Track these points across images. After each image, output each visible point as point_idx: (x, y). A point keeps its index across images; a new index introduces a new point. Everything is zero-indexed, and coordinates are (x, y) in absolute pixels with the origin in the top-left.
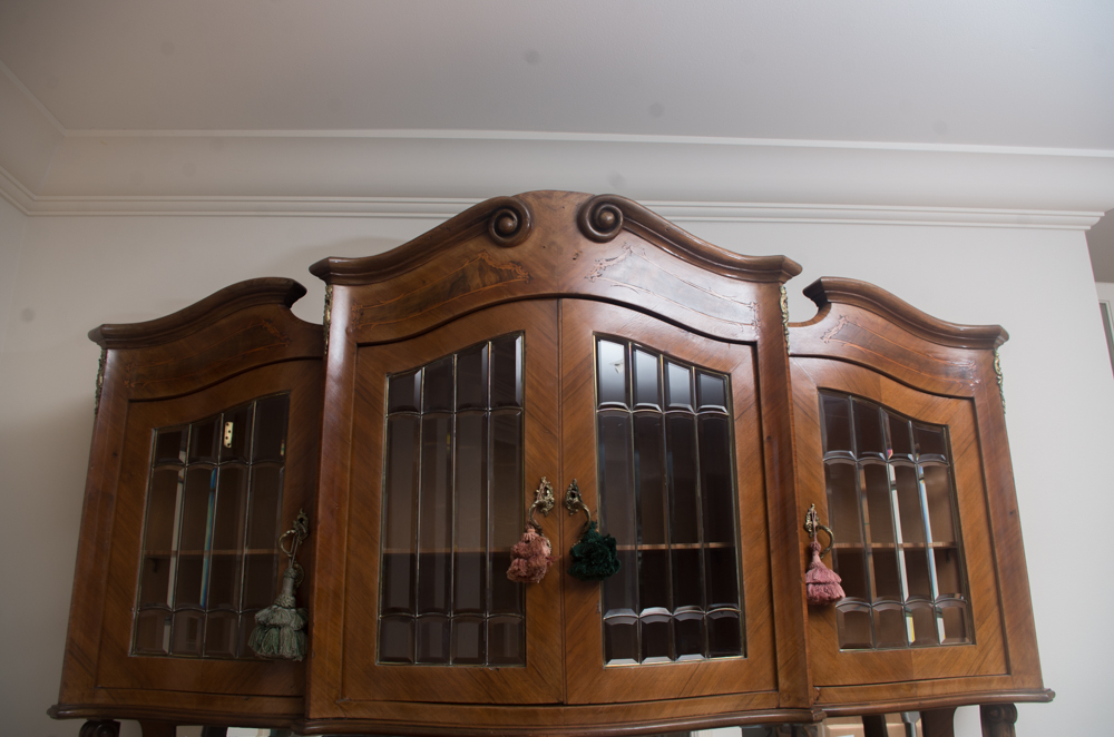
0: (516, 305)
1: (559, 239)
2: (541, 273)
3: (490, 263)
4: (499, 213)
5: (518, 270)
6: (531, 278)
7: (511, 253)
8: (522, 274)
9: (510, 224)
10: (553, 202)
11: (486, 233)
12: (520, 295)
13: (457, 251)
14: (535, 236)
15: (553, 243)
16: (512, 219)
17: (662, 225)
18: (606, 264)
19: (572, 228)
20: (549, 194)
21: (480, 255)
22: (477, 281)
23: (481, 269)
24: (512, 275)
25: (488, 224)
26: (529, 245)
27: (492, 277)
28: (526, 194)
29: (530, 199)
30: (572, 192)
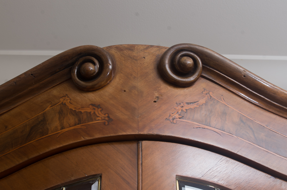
0: (94, 149)
1: (140, 84)
2: (121, 114)
3: (71, 107)
4: (81, 60)
5: (98, 112)
6: (110, 120)
7: (92, 97)
8: (101, 116)
9: (91, 67)
10: (135, 54)
11: (70, 80)
12: (98, 136)
13: (41, 97)
14: (117, 82)
15: (134, 87)
16: (94, 64)
17: (239, 71)
18: (186, 107)
19: (153, 75)
20: (131, 48)
21: (62, 100)
22: (56, 123)
23: (61, 113)
24: (90, 117)
25: (71, 71)
26: (109, 90)
27: (72, 119)
28: (110, 47)
29: (113, 51)
30: (152, 46)
